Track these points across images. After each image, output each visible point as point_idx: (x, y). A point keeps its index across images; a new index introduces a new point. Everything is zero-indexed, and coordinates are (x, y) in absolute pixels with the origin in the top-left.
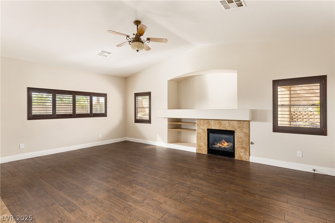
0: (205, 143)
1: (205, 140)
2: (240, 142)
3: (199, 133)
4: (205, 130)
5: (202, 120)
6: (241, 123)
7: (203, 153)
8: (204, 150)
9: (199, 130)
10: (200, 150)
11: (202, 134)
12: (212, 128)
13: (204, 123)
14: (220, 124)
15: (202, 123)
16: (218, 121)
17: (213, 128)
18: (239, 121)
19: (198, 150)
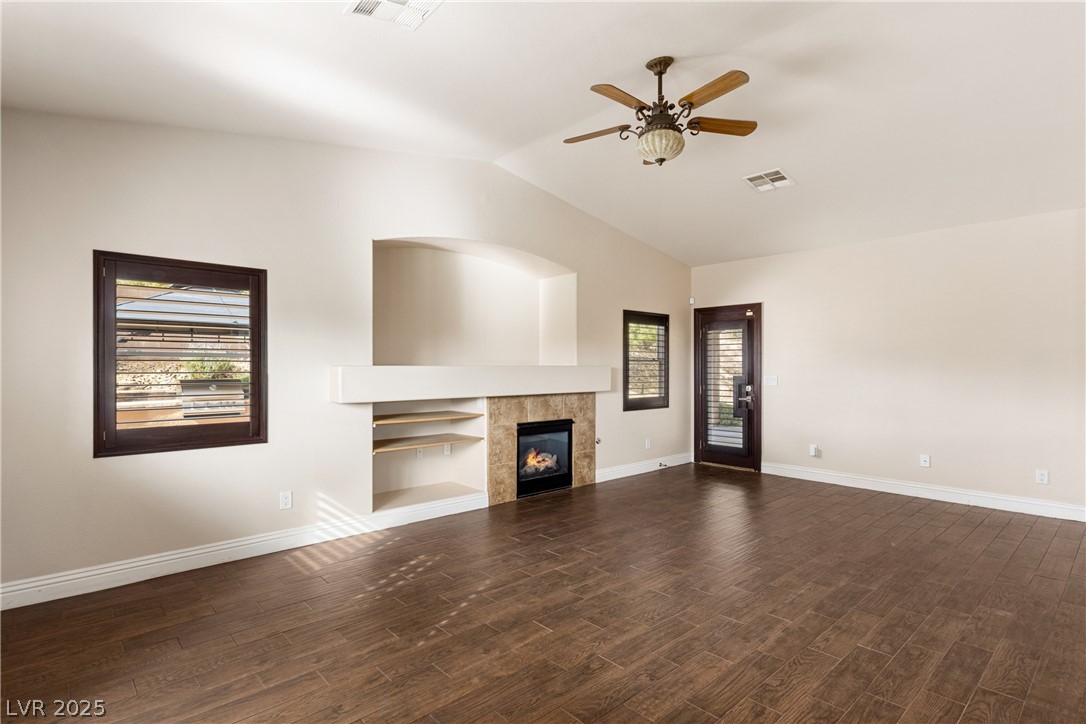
0: (510, 468)
1: (511, 460)
2: (582, 444)
3: (495, 440)
4: (511, 428)
5: (505, 400)
6: (583, 399)
7: (507, 501)
8: (510, 490)
9: (496, 432)
10: (500, 493)
11: (504, 442)
12: (529, 421)
13: (510, 409)
14: (547, 405)
15: (503, 409)
16: (542, 399)
17: (531, 419)
18: (580, 393)
19: (493, 496)
